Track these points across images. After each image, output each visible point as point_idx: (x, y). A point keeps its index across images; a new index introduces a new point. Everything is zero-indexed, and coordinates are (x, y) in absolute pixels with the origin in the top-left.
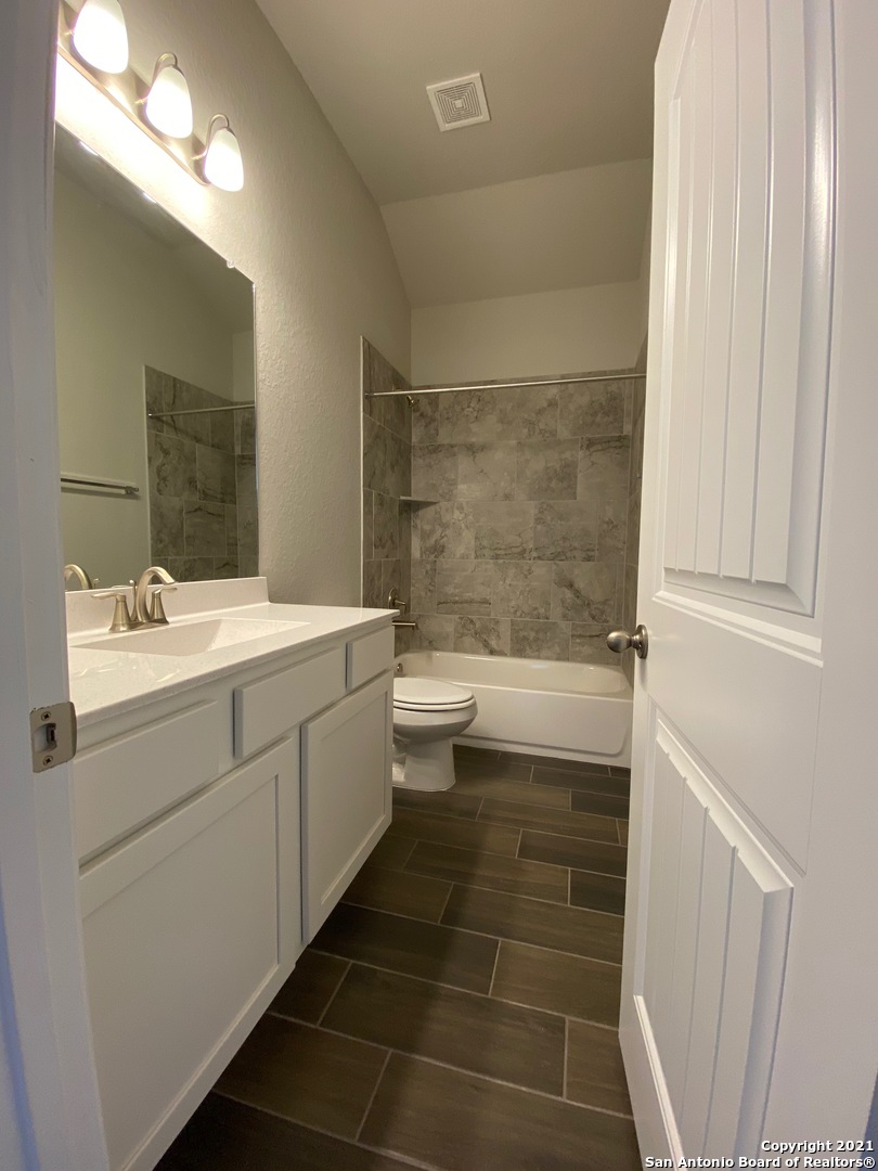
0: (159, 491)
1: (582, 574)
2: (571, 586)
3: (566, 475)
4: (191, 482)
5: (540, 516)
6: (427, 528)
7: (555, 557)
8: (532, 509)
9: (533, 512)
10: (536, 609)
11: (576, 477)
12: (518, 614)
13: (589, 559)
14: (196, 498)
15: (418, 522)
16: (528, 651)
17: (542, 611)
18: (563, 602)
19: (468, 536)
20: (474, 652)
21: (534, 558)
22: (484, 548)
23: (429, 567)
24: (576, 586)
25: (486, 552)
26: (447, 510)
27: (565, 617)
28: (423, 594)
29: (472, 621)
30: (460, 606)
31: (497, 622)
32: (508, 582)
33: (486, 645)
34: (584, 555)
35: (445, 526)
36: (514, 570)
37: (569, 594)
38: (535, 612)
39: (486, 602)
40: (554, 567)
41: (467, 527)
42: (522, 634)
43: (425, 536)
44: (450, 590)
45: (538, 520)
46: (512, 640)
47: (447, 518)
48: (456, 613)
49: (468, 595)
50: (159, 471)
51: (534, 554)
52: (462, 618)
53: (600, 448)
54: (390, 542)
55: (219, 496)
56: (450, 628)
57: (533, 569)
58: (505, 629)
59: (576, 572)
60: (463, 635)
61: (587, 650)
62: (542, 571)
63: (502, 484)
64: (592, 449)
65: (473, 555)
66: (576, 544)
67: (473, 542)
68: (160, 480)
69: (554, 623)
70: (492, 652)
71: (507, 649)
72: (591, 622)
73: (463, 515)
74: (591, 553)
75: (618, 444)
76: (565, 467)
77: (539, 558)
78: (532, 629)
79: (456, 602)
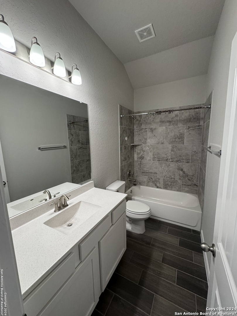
0: (71, 145)
1: (186, 167)
2: (182, 170)
3: (181, 137)
4: (79, 141)
5: (172, 149)
6: (139, 152)
7: (177, 161)
8: (170, 147)
9: (170, 148)
10: (171, 176)
11: (184, 138)
12: (166, 177)
13: (188, 162)
14: (80, 145)
15: (136, 150)
16: (168, 188)
17: (173, 177)
18: (179, 175)
19: (151, 154)
20: (152, 187)
21: (171, 161)
22: (156, 158)
23: (139, 162)
24: (184, 170)
25: (156, 159)
26: (144, 147)
27: (180, 179)
28: (138, 170)
29: (152, 178)
30: (148, 174)
31: (159, 179)
32: (162, 168)
33: (156, 185)
34: (186, 161)
35: (144, 151)
36: (164, 165)
37: (181, 173)
38: (171, 177)
39: (156, 173)
40: (177, 164)
41: (150, 152)
42: (166, 183)
43: (138, 154)
44: (145, 169)
45: (172, 150)
46: (163, 184)
47: (144, 149)
48: (147, 176)
49: (151, 171)
50: (71, 140)
51: (171, 160)
52: (149, 177)
53: (192, 129)
54: (128, 158)
55: (86, 143)
56: (145, 180)
57: (170, 164)
58: (161, 181)
59: (184, 166)
60: (149, 182)
61: (187, 189)
62: (173, 166)
63: (161, 139)
64: (189, 129)
65: (152, 160)
66: (184, 158)
67: (152, 156)
68: (72, 142)
69: (177, 181)
70: (158, 187)
71: (162, 187)
72: (188, 181)
73: (149, 148)
74: (189, 161)
75: (198, 128)
76: (181, 135)
77: (172, 161)
78: (170, 182)
79: (147, 173)
